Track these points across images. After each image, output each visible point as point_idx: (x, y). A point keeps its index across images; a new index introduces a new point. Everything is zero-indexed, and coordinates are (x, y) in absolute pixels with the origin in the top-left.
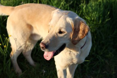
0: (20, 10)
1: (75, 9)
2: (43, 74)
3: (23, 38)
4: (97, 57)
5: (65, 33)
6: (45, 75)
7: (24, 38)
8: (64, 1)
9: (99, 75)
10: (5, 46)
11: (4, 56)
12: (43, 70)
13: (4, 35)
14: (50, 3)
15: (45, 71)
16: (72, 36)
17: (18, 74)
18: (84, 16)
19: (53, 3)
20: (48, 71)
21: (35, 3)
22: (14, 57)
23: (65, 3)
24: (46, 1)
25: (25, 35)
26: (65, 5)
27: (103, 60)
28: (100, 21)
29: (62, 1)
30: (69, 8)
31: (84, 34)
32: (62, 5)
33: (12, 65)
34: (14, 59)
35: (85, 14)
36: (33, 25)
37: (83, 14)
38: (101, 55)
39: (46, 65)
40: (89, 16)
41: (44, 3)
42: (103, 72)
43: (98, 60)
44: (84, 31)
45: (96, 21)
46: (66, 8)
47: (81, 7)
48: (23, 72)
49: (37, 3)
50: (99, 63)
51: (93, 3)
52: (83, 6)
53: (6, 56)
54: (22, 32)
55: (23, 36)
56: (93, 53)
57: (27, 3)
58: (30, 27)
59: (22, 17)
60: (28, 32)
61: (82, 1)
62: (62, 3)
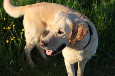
0: (36, 8)
1: (87, 8)
2: (55, 67)
3: (36, 34)
4: (106, 54)
5: (64, 34)
6: (56, 68)
7: (38, 34)
8: (77, 1)
9: (107, 70)
10: (19, 40)
11: (18, 49)
12: (54, 64)
13: (19, 30)
14: (64, 3)
15: (56, 64)
16: (71, 37)
17: (30, 66)
18: (96, 15)
19: (67, 3)
20: (59, 65)
21: (50, 2)
22: (27, 51)
23: (78, 2)
24: (60, 1)
25: (39, 31)
26: (77, 4)
27: (111, 57)
28: (111, 20)
29: (75, 1)
30: (81, 8)
31: (82, 36)
32: (75, 4)
33: (25, 58)
34: (28, 53)
35: (96, 13)
36: (47, 23)
37: (95, 13)
38: (110, 52)
39: (58, 59)
40: (100, 16)
41: (58, 3)
42: (111, 67)
43: (107, 56)
44: (82, 33)
45: (106, 20)
46: (78, 7)
47: (93, 7)
48: (35, 64)
49: (52, 2)
50: (108, 59)
51: (104, 4)
52: (95, 6)
53: (20, 49)
54: (37, 28)
55: (36, 32)
56: (103, 50)
57: (43, 2)
58: (45, 24)
59: (38, 14)
60: (42, 29)
61: (94, 2)
62: (75, 3)
